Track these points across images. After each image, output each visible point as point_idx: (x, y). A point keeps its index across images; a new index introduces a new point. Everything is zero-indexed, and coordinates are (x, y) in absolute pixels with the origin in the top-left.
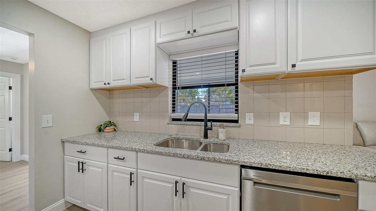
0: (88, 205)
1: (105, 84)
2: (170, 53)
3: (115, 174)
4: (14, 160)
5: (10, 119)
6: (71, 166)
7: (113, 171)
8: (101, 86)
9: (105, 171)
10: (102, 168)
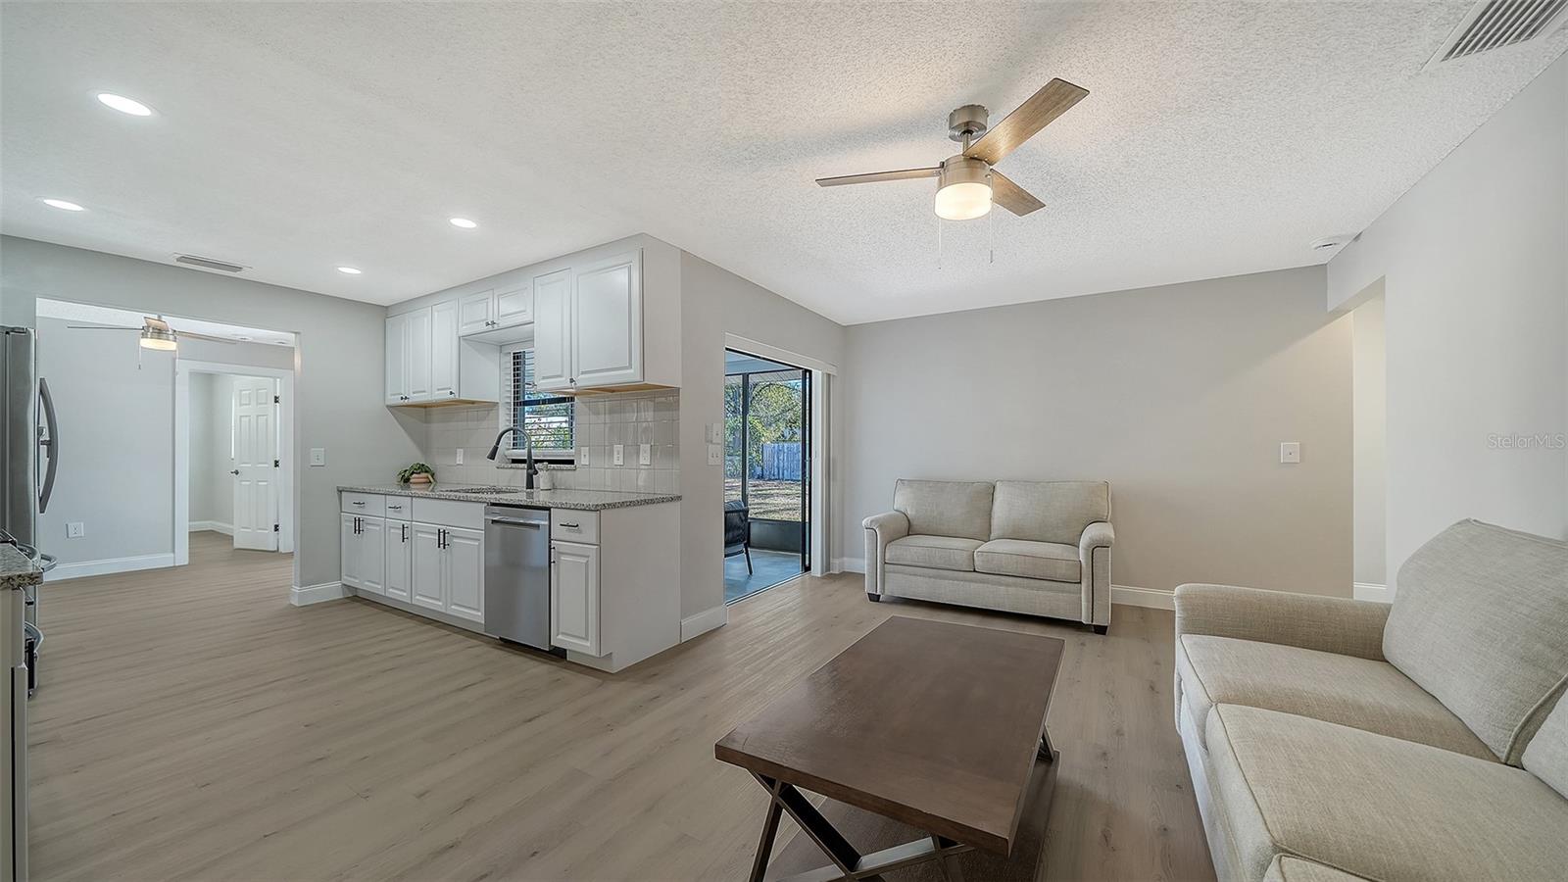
0: (367, 583)
1: (402, 398)
2: (500, 342)
3: (392, 531)
5: (276, 464)
6: (348, 526)
7: (390, 527)
8: (398, 401)
9: (383, 530)
10: (378, 525)
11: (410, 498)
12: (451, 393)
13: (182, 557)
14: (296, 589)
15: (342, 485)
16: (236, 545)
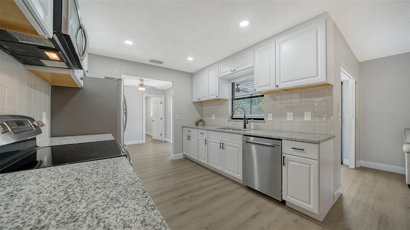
0: (191, 155)
1: (198, 99)
2: (229, 79)
3: (200, 140)
4: (162, 140)
5: (161, 119)
6: (185, 138)
7: (200, 139)
8: (197, 100)
9: (197, 140)
10: (196, 138)
11: (207, 131)
12: (217, 96)
13: (144, 141)
14: (173, 155)
15: (183, 125)
16: (153, 138)
